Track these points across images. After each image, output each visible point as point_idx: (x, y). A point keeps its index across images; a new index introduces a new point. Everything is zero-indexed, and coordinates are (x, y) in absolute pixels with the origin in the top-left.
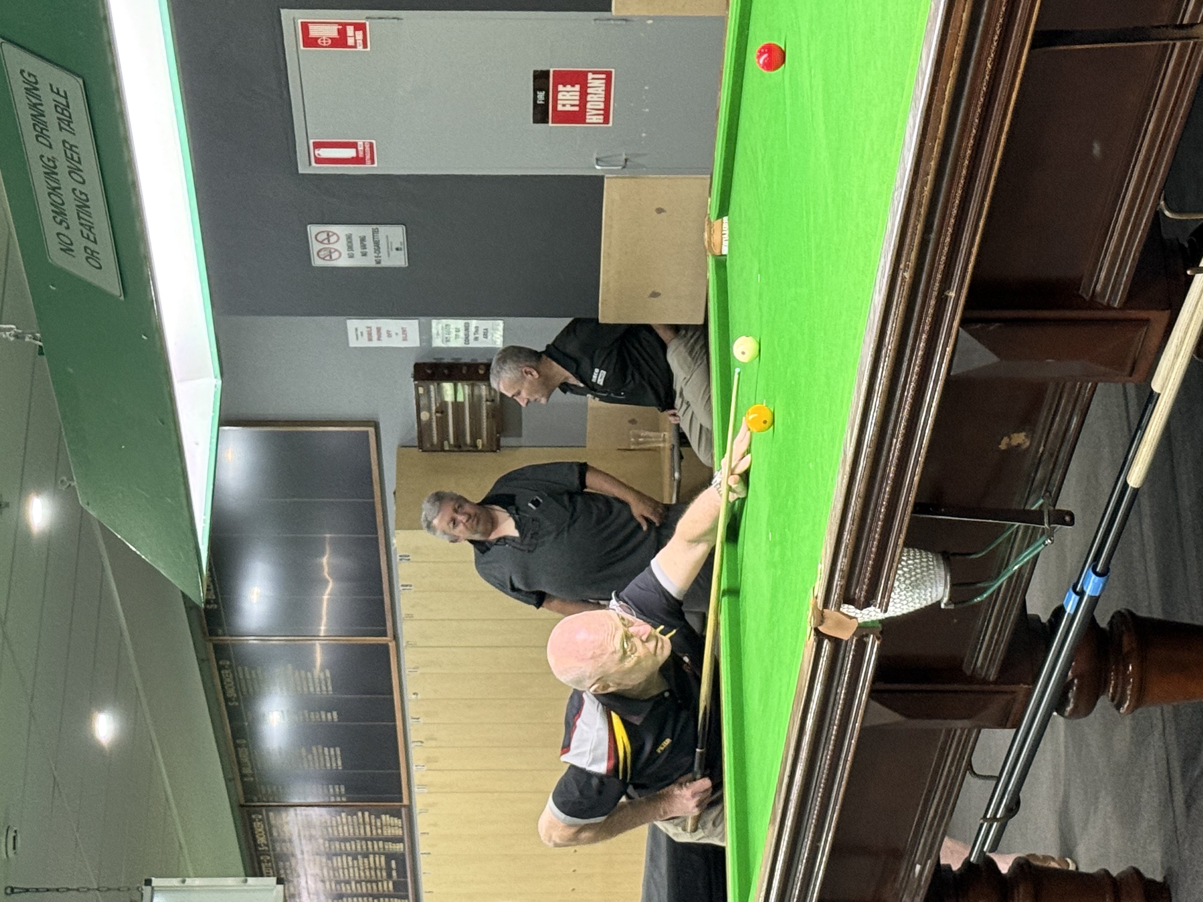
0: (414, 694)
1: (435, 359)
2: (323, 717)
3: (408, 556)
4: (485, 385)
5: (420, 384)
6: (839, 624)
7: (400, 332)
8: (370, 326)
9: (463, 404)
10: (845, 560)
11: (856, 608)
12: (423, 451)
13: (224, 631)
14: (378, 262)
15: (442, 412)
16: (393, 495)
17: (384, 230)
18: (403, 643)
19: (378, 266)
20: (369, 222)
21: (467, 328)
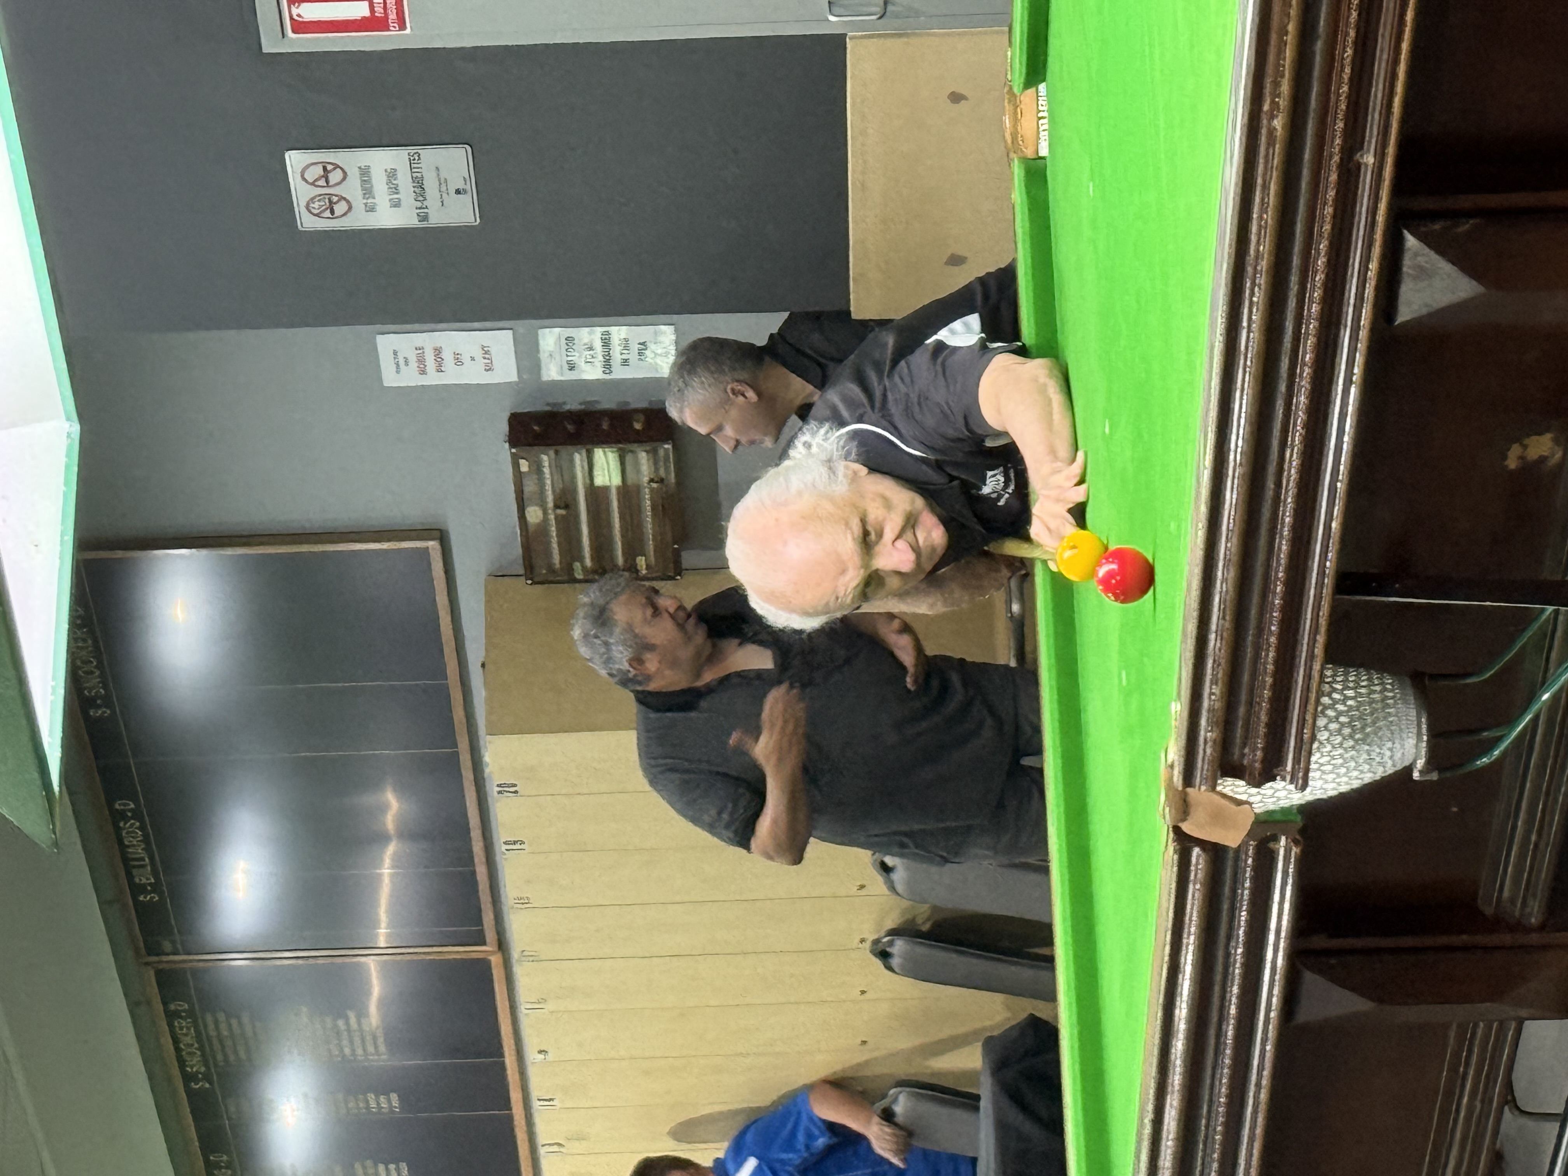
0: (540, 1052)
1: (548, 404)
2: (373, 1104)
3: (515, 785)
4: (647, 452)
5: (523, 455)
6: (1217, 818)
7: (478, 354)
8: (419, 345)
9: (606, 489)
10: (1216, 690)
11: (1249, 784)
12: (534, 583)
13: (173, 942)
14: (424, 218)
15: (567, 507)
16: (481, 670)
17: (431, 156)
18: (515, 954)
19: (424, 224)
20: (402, 142)
21: (606, 342)
